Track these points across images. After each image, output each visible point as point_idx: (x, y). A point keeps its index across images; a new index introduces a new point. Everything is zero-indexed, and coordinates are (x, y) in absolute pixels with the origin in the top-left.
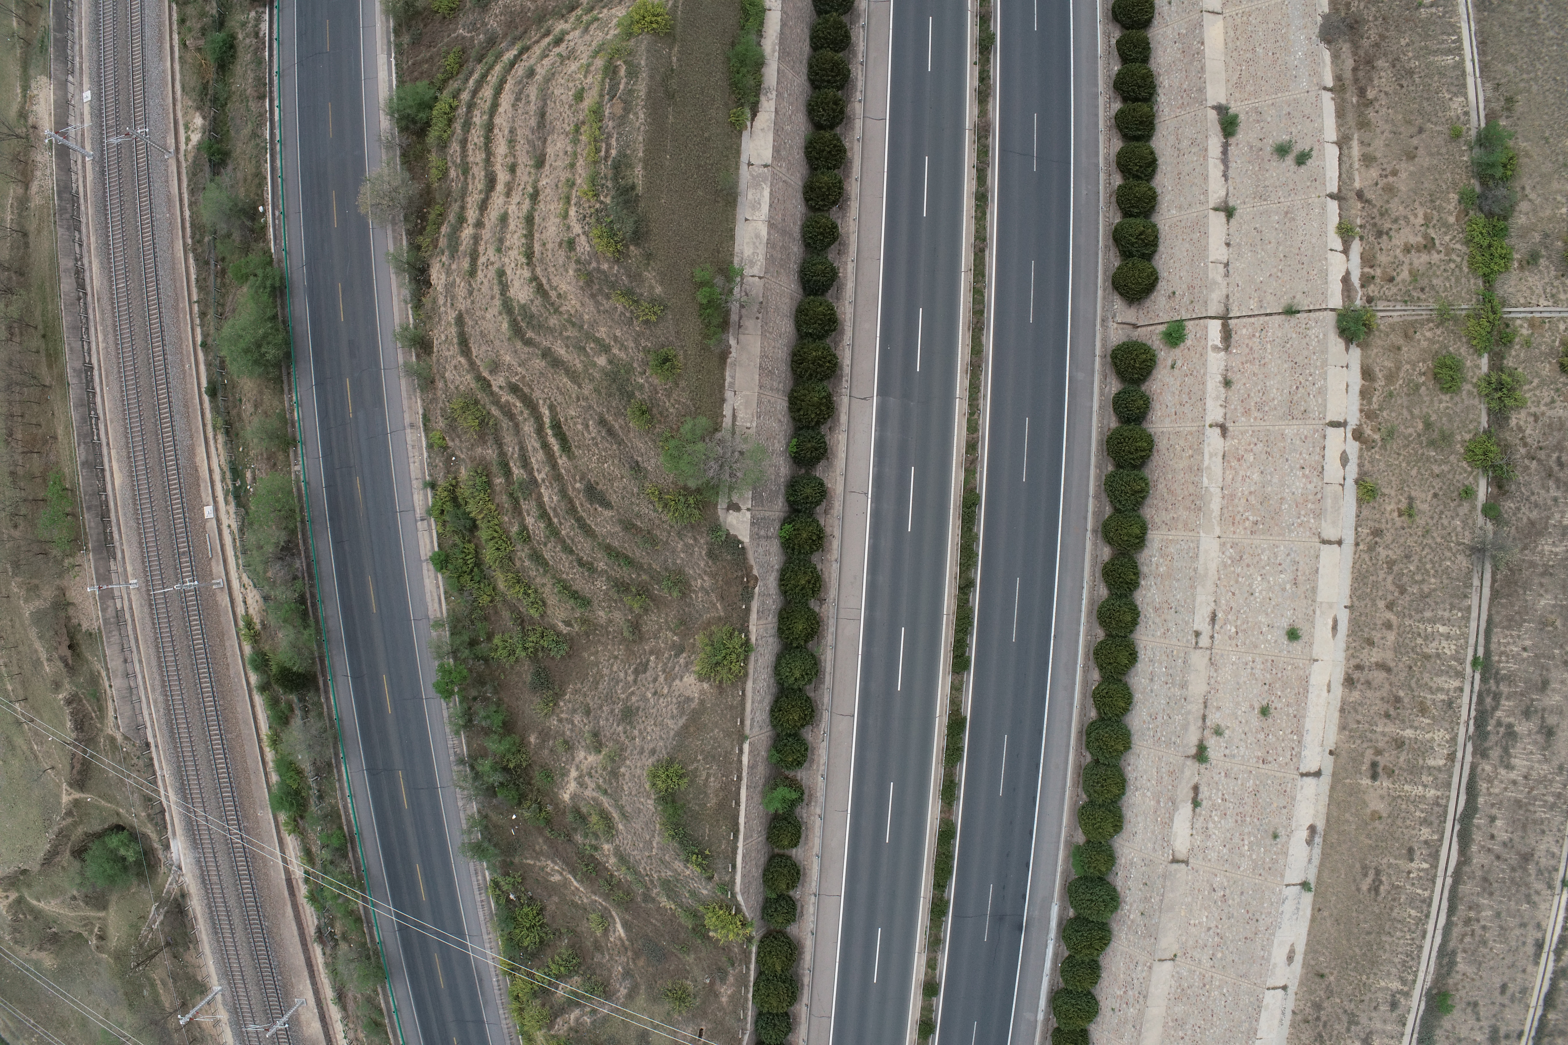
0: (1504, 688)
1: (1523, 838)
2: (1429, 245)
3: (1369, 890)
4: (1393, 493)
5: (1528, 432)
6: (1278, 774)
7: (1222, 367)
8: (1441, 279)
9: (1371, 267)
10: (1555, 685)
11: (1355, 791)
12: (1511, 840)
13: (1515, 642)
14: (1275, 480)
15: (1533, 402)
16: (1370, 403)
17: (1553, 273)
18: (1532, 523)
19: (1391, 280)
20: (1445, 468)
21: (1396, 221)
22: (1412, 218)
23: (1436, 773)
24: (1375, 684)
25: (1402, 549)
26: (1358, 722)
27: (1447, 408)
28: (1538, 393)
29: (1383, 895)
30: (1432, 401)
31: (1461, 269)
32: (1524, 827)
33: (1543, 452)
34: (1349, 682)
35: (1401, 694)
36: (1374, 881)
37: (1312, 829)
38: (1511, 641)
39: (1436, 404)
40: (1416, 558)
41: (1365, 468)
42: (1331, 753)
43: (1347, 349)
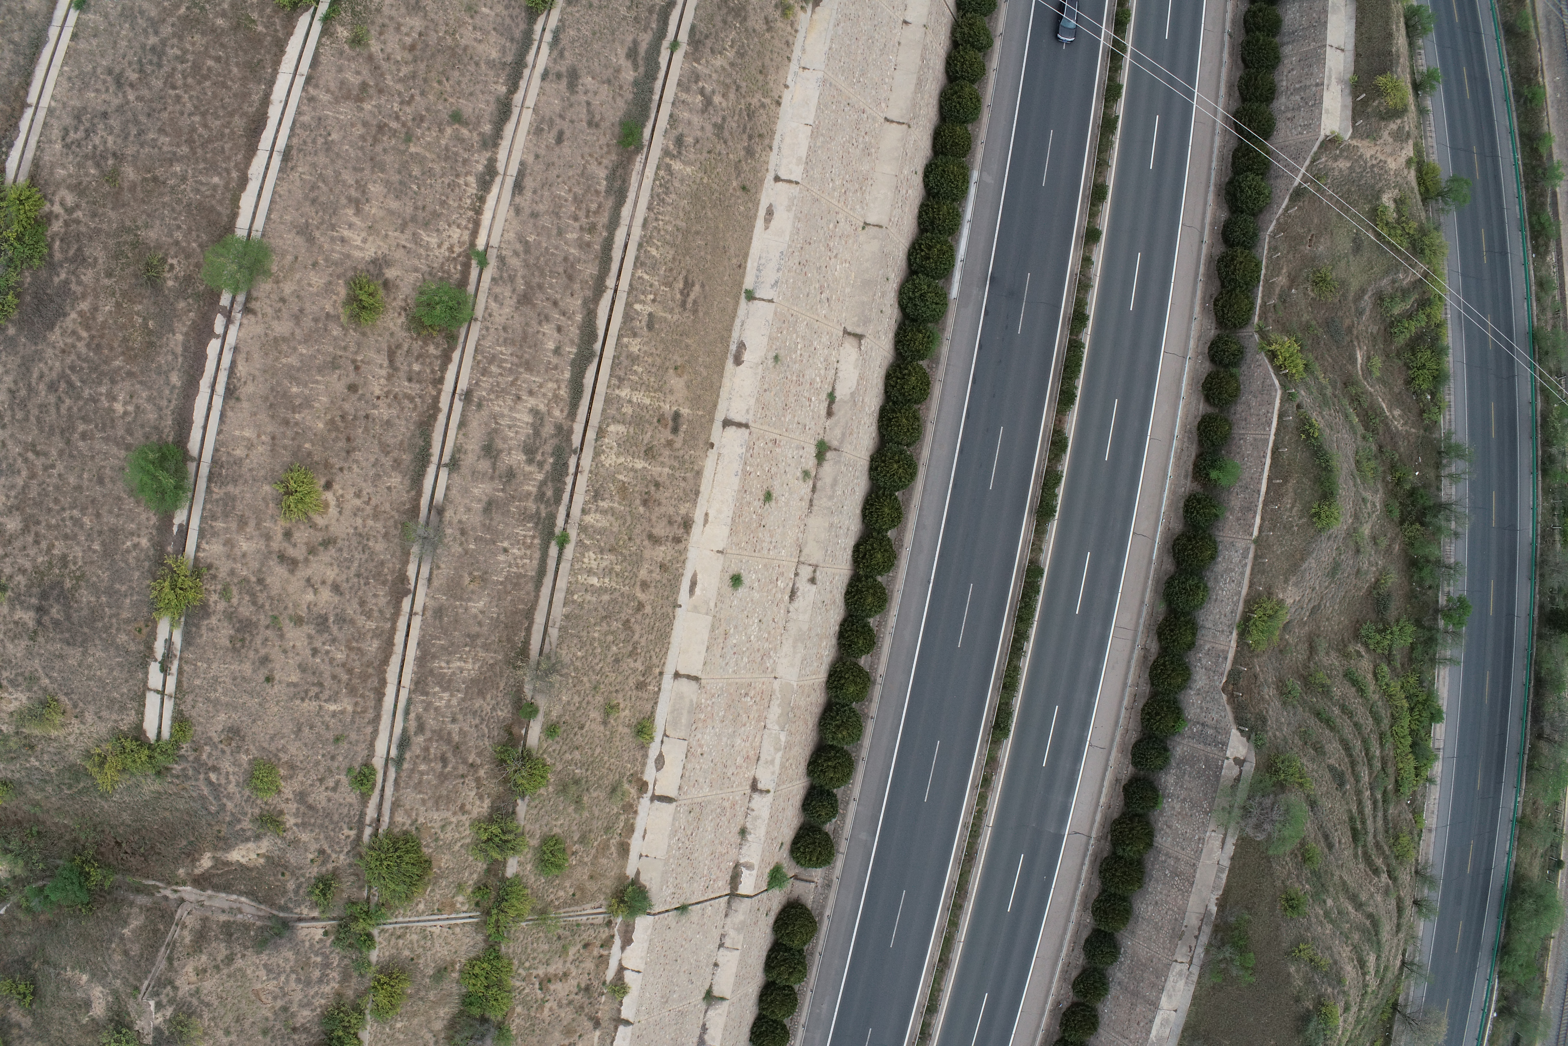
0: (532, 506)
1: (527, 324)
2: (545, 982)
3: (693, 285)
4: (620, 728)
5: (473, 793)
6: (765, 427)
7: (745, 848)
8: (539, 950)
9: (601, 956)
10: (478, 507)
11: (695, 401)
12: (540, 323)
13: (515, 559)
14: (725, 739)
15: (463, 825)
16: (627, 821)
17: (421, 961)
18: (481, 694)
19: (586, 946)
20: (568, 756)
21: (570, 1003)
22: (555, 1007)
23: (618, 417)
24: (664, 521)
25: (621, 670)
26: (684, 479)
27: (556, 819)
28: (457, 835)
29: (681, 277)
30: (569, 826)
31: (520, 962)
32: (525, 338)
33: (461, 772)
34: (687, 524)
35: (641, 509)
36: (688, 295)
37: (738, 361)
38: (519, 561)
39: (567, 823)
40: (610, 659)
41: (641, 753)
42: (712, 445)
43: (638, 873)
